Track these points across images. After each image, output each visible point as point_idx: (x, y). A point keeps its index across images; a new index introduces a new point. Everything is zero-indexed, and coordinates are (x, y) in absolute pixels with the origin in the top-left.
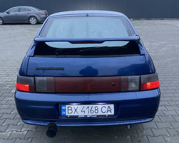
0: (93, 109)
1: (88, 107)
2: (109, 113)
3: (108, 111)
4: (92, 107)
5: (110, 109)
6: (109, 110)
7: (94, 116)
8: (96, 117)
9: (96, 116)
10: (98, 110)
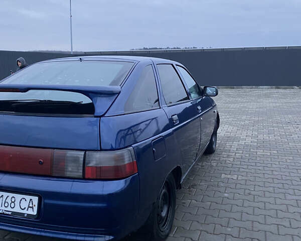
0: (9, 200)
1: (3, 196)
2: (30, 212)
3: (29, 207)
4: (8, 196)
5: (32, 204)
6: (31, 206)
7: (7, 213)
8: (9, 215)
9: (10, 213)
10: (15, 202)
